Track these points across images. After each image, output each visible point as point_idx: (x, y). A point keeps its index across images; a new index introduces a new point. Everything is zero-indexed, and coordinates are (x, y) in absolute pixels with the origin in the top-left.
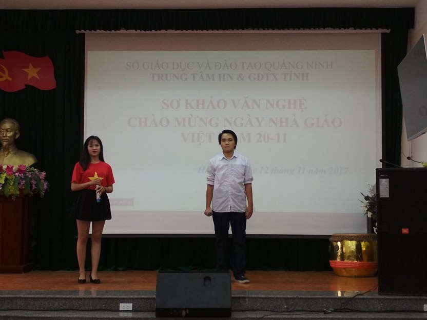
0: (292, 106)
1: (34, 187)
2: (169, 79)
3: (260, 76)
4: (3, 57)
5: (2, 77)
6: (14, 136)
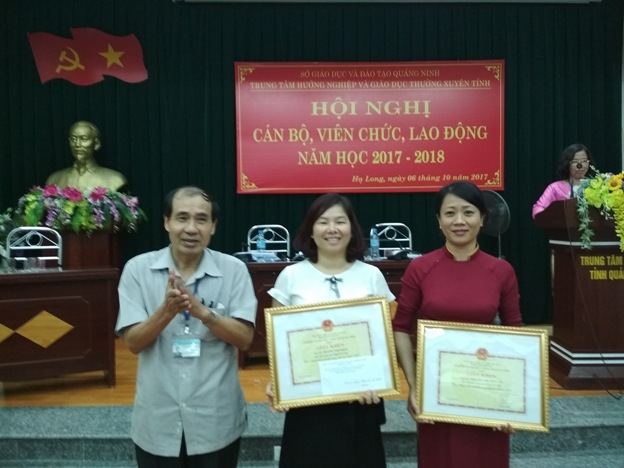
4: (69, 36)
5: (69, 64)
6: (92, 146)
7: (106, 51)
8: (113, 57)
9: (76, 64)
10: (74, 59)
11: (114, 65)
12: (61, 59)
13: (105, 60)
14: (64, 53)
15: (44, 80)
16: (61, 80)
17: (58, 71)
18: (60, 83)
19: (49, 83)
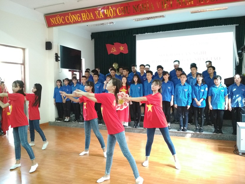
0: (202, 54)
4: (114, 45)
5: (114, 50)
6: (117, 67)
7: (120, 47)
8: (122, 48)
9: (115, 50)
10: (114, 49)
11: (122, 50)
12: (112, 49)
13: (120, 49)
14: (113, 48)
18: (112, 54)
19: (110, 54)
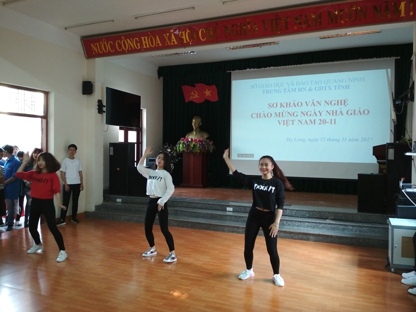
0: (339, 104)
1: (206, 149)
2: (272, 92)
3: (321, 88)
4: (195, 87)
5: (194, 96)
6: (199, 124)
7: (205, 91)
8: (208, 93)
9: (196, 96)
10: (195, 94)
11: (208, 96)
12: (192, 94)
13: (205, 94)
14: (193, 92)
15: (186, 102)
16: (192, 101)
17: (191, 98)
19: (188, 102)
